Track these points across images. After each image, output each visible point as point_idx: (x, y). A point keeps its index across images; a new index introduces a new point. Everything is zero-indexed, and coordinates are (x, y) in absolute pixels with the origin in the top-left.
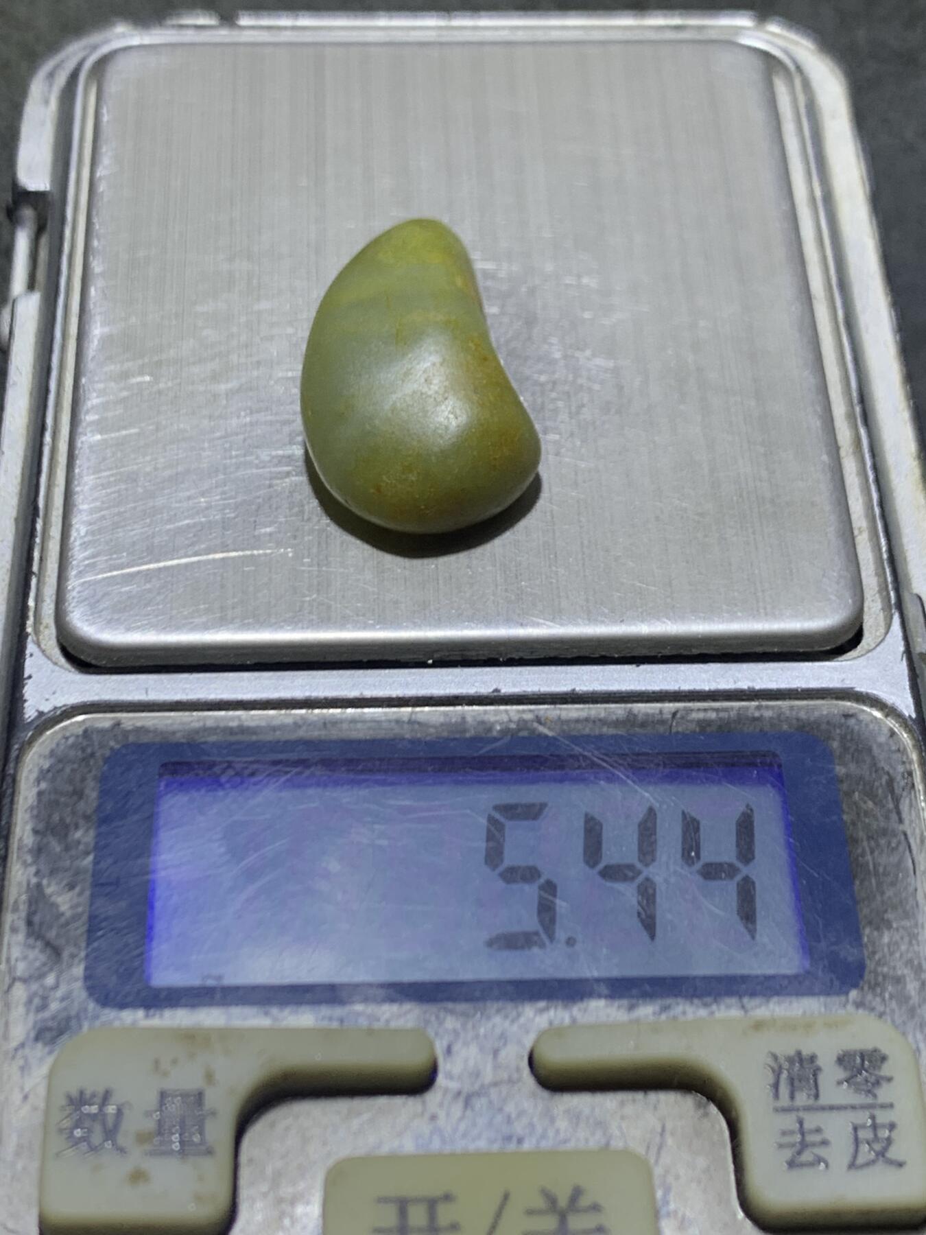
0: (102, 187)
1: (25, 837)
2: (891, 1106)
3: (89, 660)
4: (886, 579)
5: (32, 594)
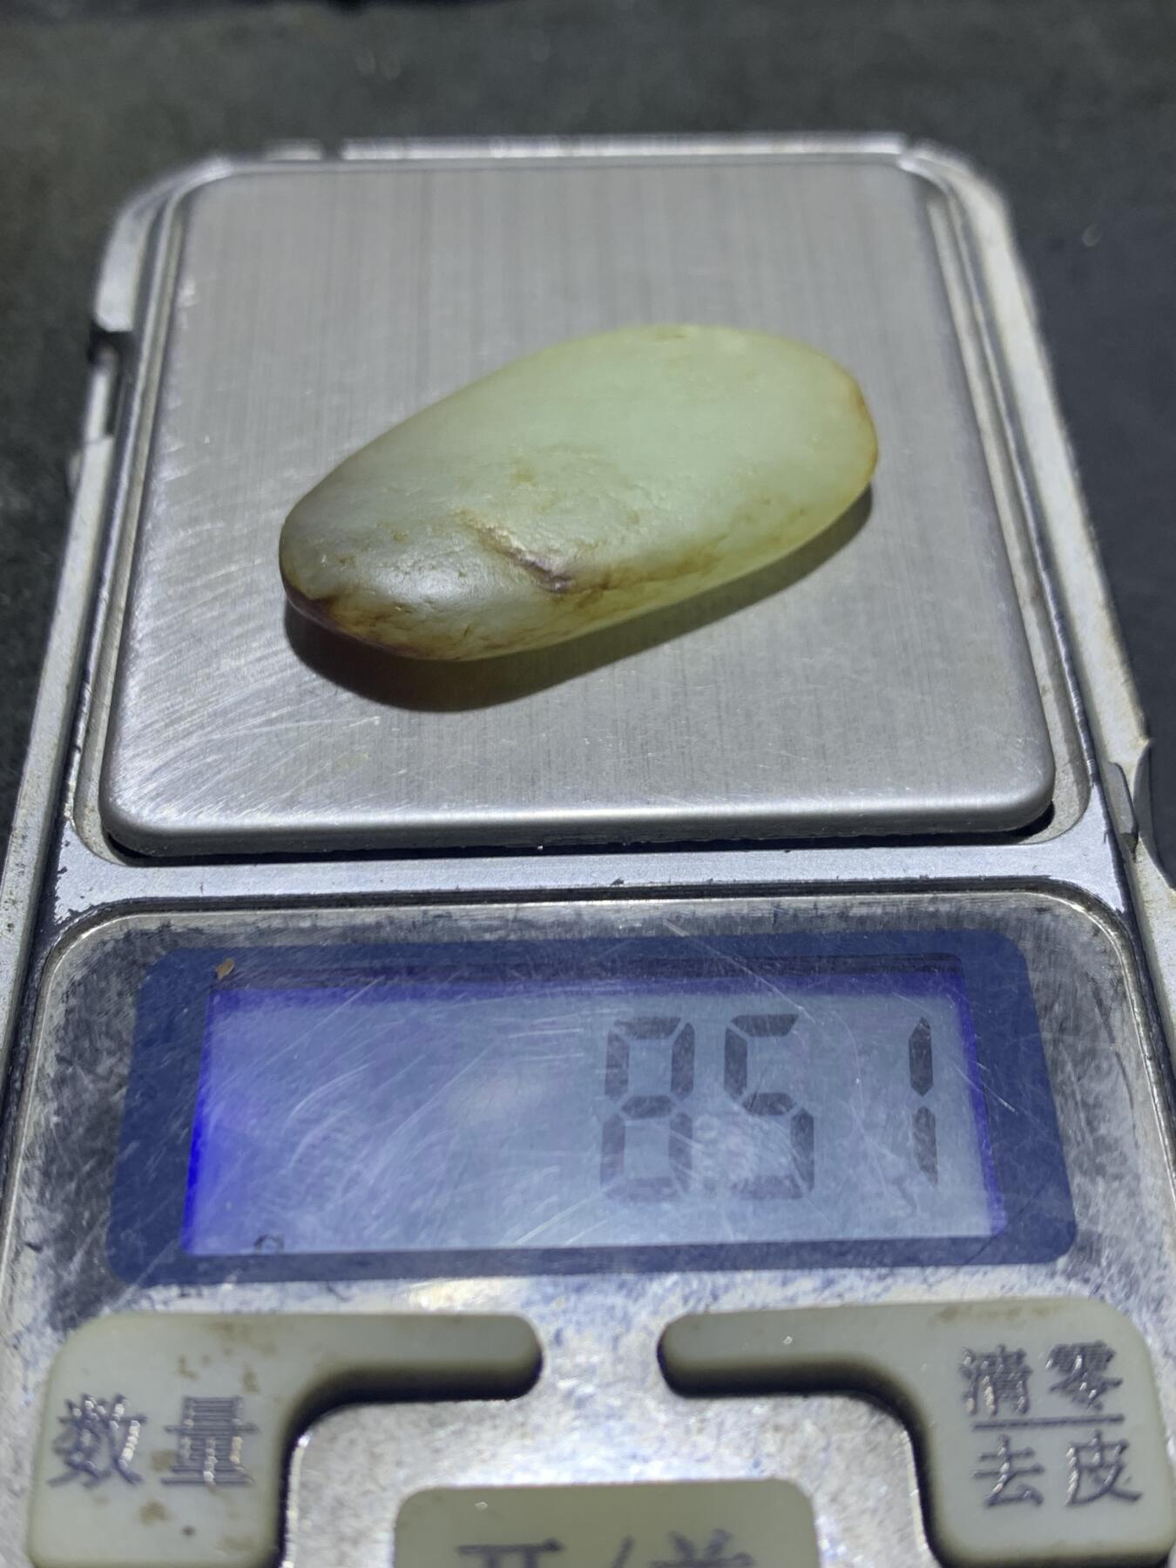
0: (183, 320)
1: (46, 1066)
2: (1121, 1419)
4: (1080, 747)
5: (74, 772)
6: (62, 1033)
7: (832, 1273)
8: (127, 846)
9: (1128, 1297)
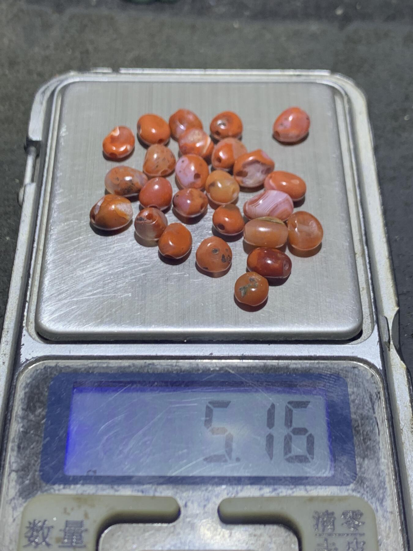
0: (62, 141)
1: (18, 411)
2: (364, 534)
3: (47, 338)
4: (372, 310)
5: (26, 310)
6: (23, 401)
7: (276, 487)
8: (45, 337)
9: (372, 498)
